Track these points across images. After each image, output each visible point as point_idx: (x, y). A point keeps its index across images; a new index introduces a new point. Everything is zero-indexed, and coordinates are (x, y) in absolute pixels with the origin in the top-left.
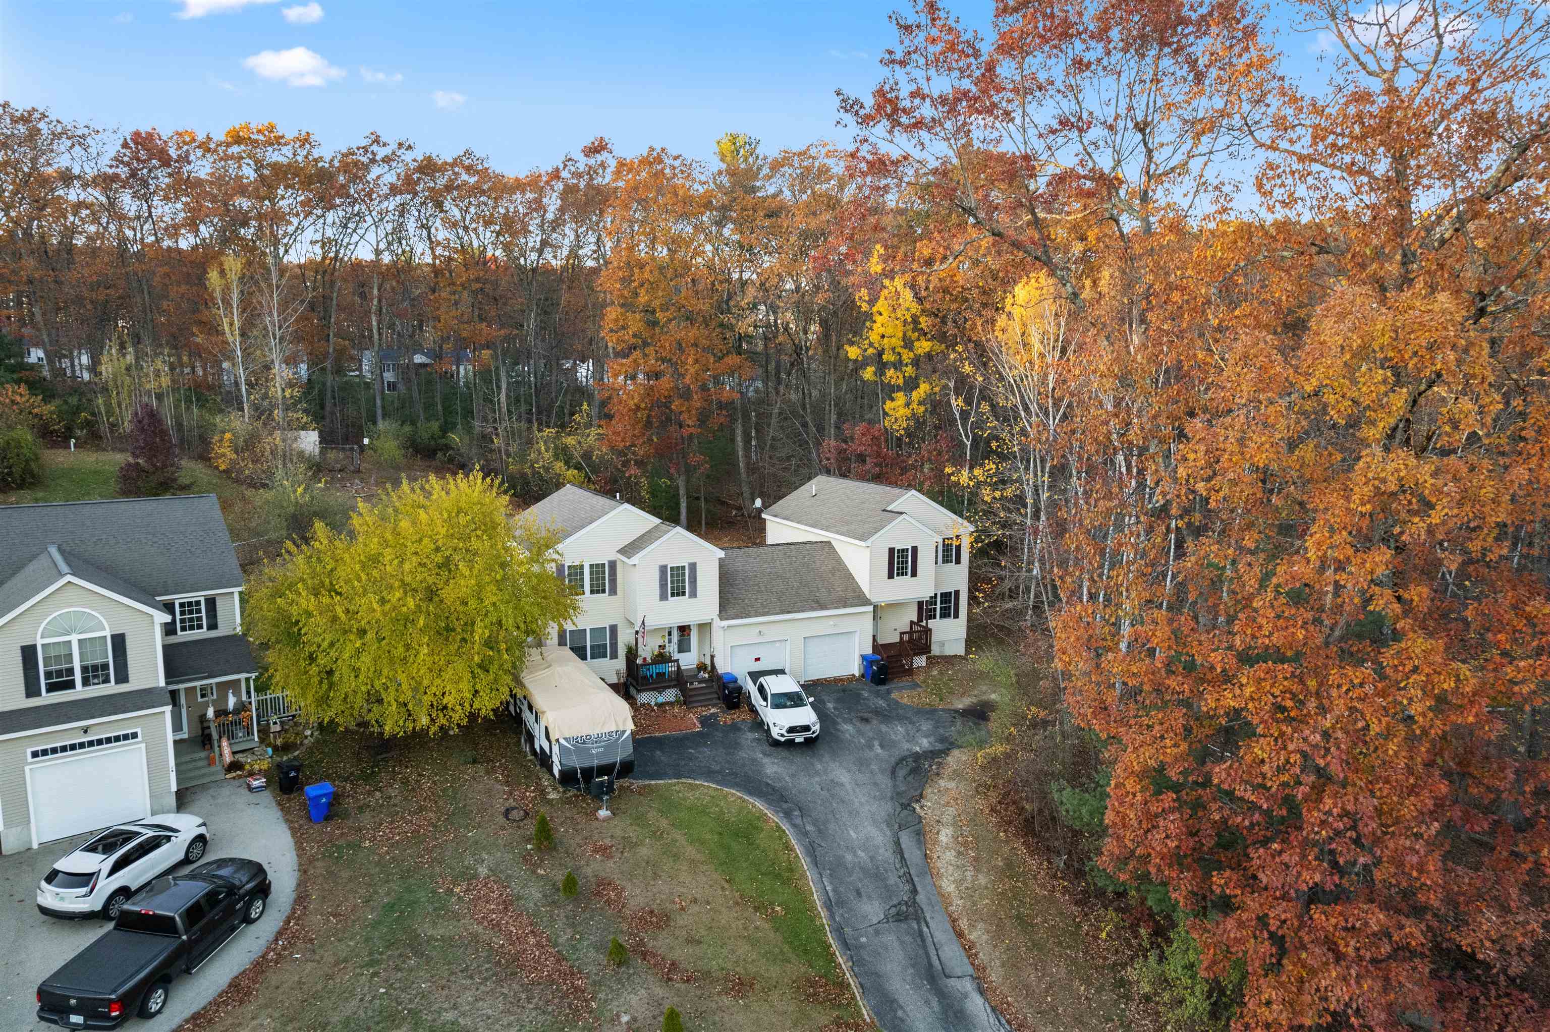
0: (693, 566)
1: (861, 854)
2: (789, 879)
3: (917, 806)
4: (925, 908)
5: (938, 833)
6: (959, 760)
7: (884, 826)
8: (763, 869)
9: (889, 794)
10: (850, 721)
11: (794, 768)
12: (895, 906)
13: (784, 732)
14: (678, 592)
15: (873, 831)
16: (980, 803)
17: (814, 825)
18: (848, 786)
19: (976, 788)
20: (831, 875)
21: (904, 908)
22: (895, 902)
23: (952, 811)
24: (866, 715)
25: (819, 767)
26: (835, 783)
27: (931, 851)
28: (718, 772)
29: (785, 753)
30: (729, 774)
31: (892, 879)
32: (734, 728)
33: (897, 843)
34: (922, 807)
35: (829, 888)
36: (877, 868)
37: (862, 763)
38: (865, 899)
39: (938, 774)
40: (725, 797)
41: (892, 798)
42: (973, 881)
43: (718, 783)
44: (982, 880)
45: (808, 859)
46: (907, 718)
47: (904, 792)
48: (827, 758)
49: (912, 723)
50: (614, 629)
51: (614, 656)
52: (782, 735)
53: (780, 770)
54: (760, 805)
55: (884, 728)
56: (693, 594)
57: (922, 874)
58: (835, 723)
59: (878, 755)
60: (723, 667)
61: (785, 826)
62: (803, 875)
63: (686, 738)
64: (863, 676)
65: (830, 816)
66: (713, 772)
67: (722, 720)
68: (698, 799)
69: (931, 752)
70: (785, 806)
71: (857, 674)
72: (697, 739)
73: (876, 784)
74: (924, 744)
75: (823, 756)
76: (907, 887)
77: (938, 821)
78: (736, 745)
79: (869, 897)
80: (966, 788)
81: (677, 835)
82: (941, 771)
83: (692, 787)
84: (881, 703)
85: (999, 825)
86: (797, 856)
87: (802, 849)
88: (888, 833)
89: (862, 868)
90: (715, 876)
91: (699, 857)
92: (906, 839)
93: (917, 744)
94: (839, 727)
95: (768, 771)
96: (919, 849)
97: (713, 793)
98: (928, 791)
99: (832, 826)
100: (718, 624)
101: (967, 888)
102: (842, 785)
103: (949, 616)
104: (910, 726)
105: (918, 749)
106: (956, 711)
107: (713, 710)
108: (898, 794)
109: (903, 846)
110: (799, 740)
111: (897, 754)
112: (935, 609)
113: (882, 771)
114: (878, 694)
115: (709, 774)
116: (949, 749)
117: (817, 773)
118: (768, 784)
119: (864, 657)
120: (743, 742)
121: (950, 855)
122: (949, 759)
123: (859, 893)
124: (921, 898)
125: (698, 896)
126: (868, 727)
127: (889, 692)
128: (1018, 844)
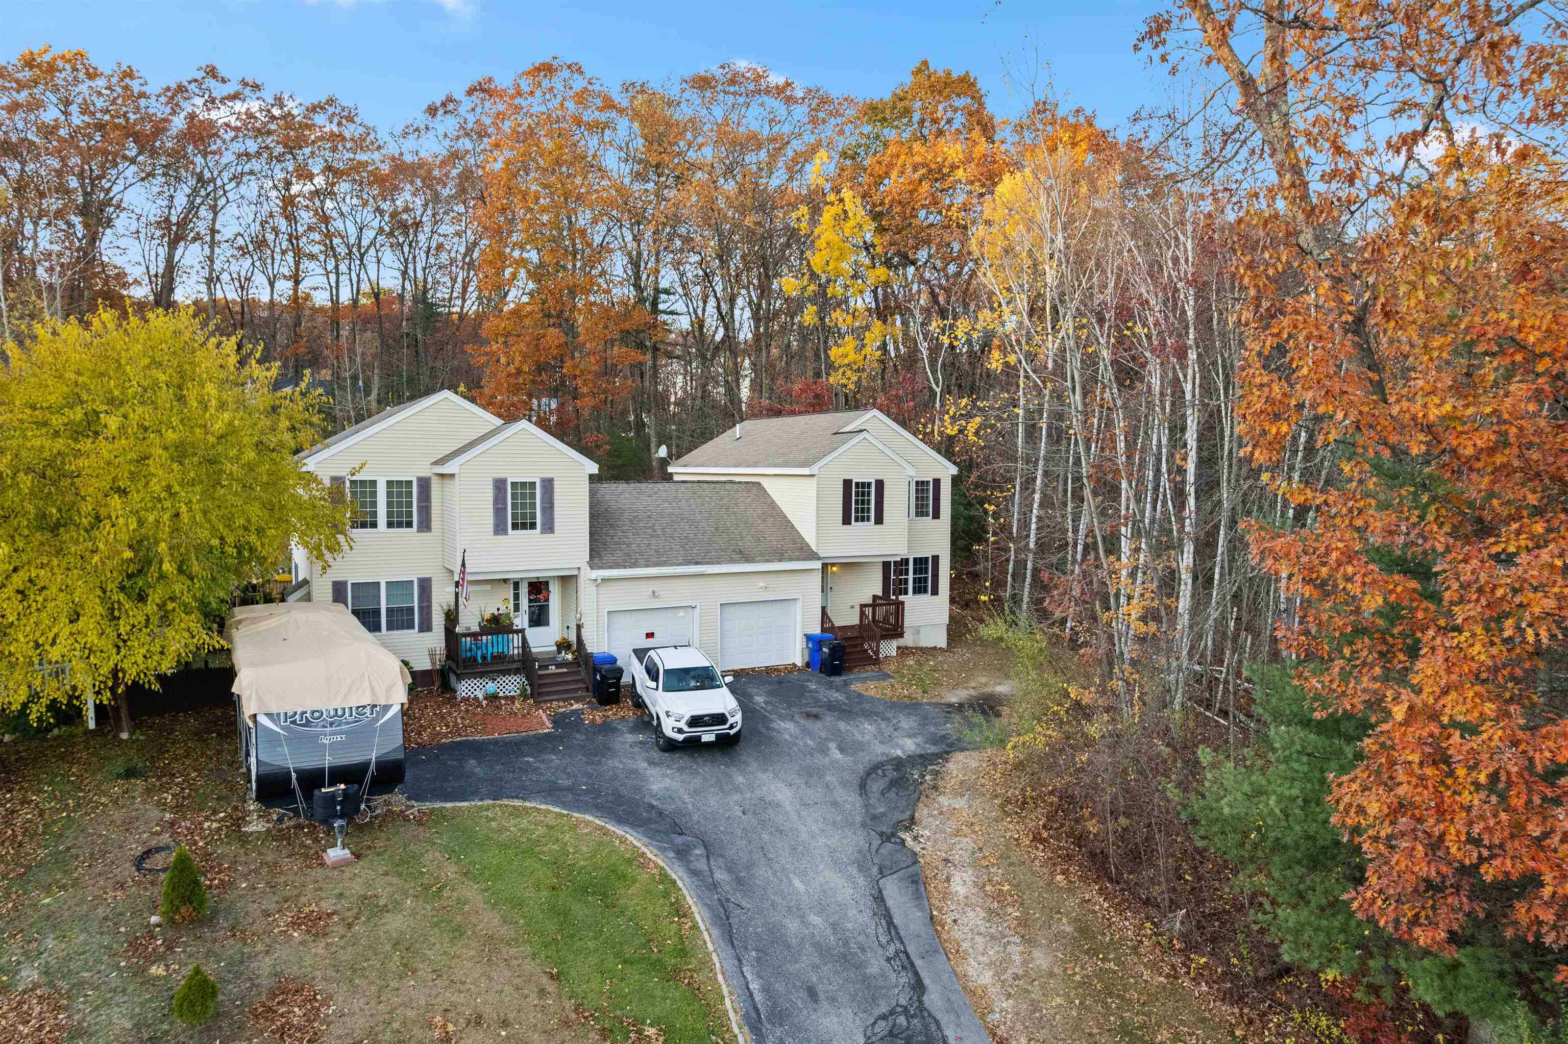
0: (548, 484)
1: (815, 920)
2: (677, 971)
3: (907, 837)
4: (943, 1019)
5: (948, 880)
6: (965, 768)
7: (853, 870)
8: (629, 951)
9: (858, 819)
10: (792, 718)
11: (697, 782)
12: (884, 1017)
13: (682, 725)
14: (524, 524)
15: (835, 879)
16: (1012, 829)
17: (729, 870)
18: (788, 806)
19: (1002, 806)
20: (758, 960)
21: (902, 1020)
22: (884, 1009)
23: (967, 843)
24: (815, 710)
25: (740, 779)
26: (765, 804)
27: (940, 910)
28: (569, 789)
29: (683, 761)
30: (587, 792)
31: (876, 965)
32: (607, 728)
33: (879, 898)
34: (915, 838)
35: (754, 986)
36: (846, 944)
37: (811, 774)
38: (825, 1005)
39: (935, 788)
40: (574, 827)
41: (864, 825)
42: (1025, 963)
43: (564, 805)
44: (1042, 960)
45: (716, 932)
46: (877, 714)
47: (884, 815)
48: (754, 765)
49: (887, 719)
50: (425, 585)
51: (426, 626)
52: (680, 731)
53: (675, 785)
54: (634, 838)
55: (842, 726)
56: (549, 527)
57: (929, 953)
58: (765, 720)
59: (837, 761)
60: (595, 645)
61: (677, 874)
62: (706, 963)
63: (525, 741)
64: (808, 665)
65: (758, 855)
66: (561, 789)
67: (588, 718)
68: (524, 831)
69: (921, 756)
70: (679, 840)
71: (799, 663)
72: (542, 744)
73: (835, 804)
74: (908, 746)
75: (747, 764)
76: (905, 979)
77: (946, 861)
78: (607, 751)
79: (833, 1000)
80: (986, 808)
81: (472, 892)
82: (941, 783)
83: (516, 813)
84: (837, 696)
85: (1051, 862)
86: (695, 927)
87: (706, 914)
88: (861, 881)
89: (817, 945)
90: (530, 966)
91: (505, 931)
92: (893, 890)
93: (898, 746)
94: (773, 725)
95: (655, 787)
96: (920, 907)
97: (552, 822)
98: (922, 813)
99: (762, 873)
100: (588, 574)
101: (1016, 977)
102: (778, 805)
103: (925, 591)
104: (883, 725)
105: (899, 753)
106: (950, 705)
107: (575, 706)
108: (874, 818)
109: (890, 903)
110: (708, 738)
111: (866, 759)
112: (906, 580)
113: (844, 784)
114: (830, 686)
115: (552, 793)
116: (948, 753)
117: (737, 789)
118: (652, 807)
119: (809, 638)
120: (617, 746)
121: (975, 918)
122: (950, 765)
123: (812, 993)
124: (933, 1000)
125: (487, 1011)
126: (819, 724)
127: (846, 684)
128: (1091, 892)
